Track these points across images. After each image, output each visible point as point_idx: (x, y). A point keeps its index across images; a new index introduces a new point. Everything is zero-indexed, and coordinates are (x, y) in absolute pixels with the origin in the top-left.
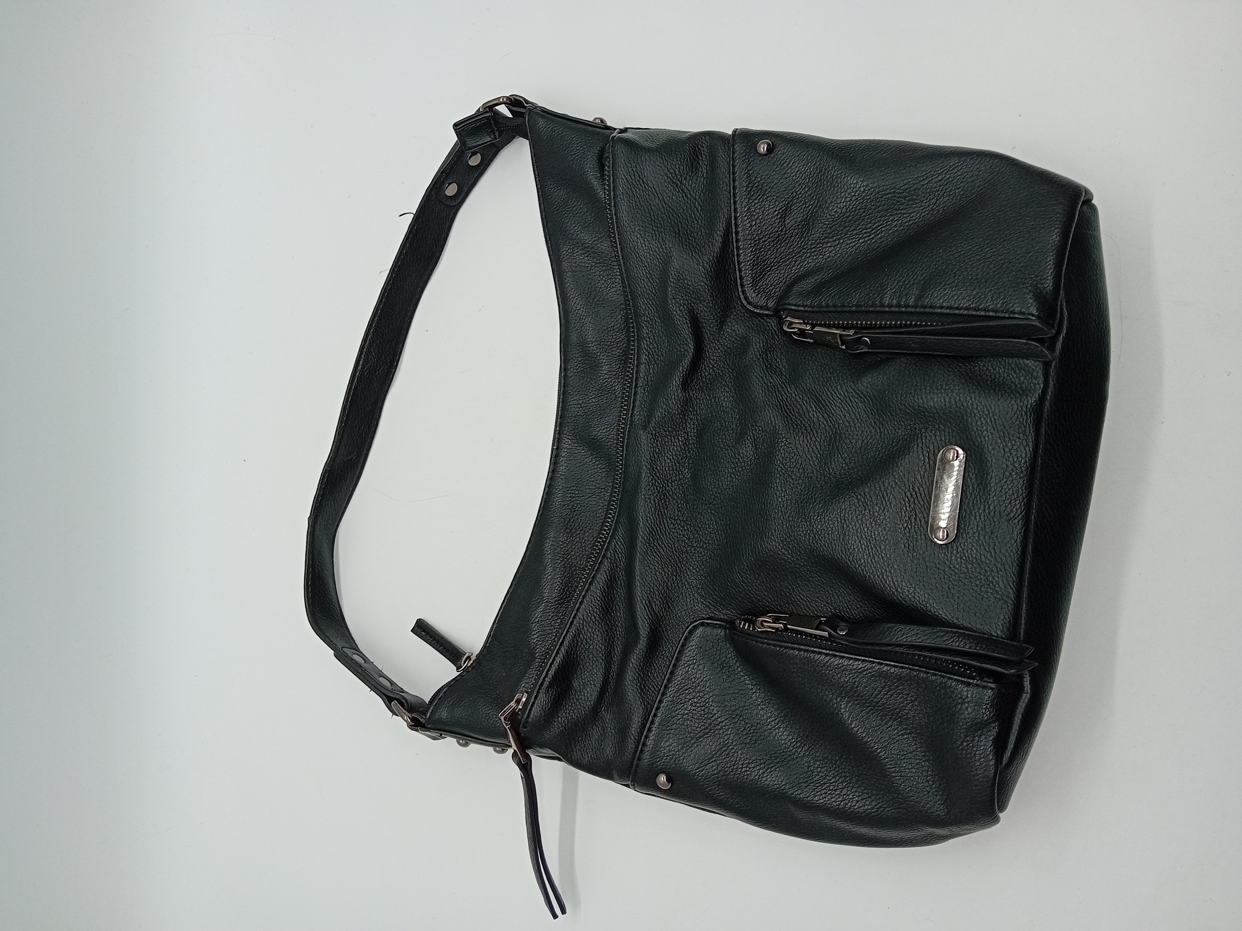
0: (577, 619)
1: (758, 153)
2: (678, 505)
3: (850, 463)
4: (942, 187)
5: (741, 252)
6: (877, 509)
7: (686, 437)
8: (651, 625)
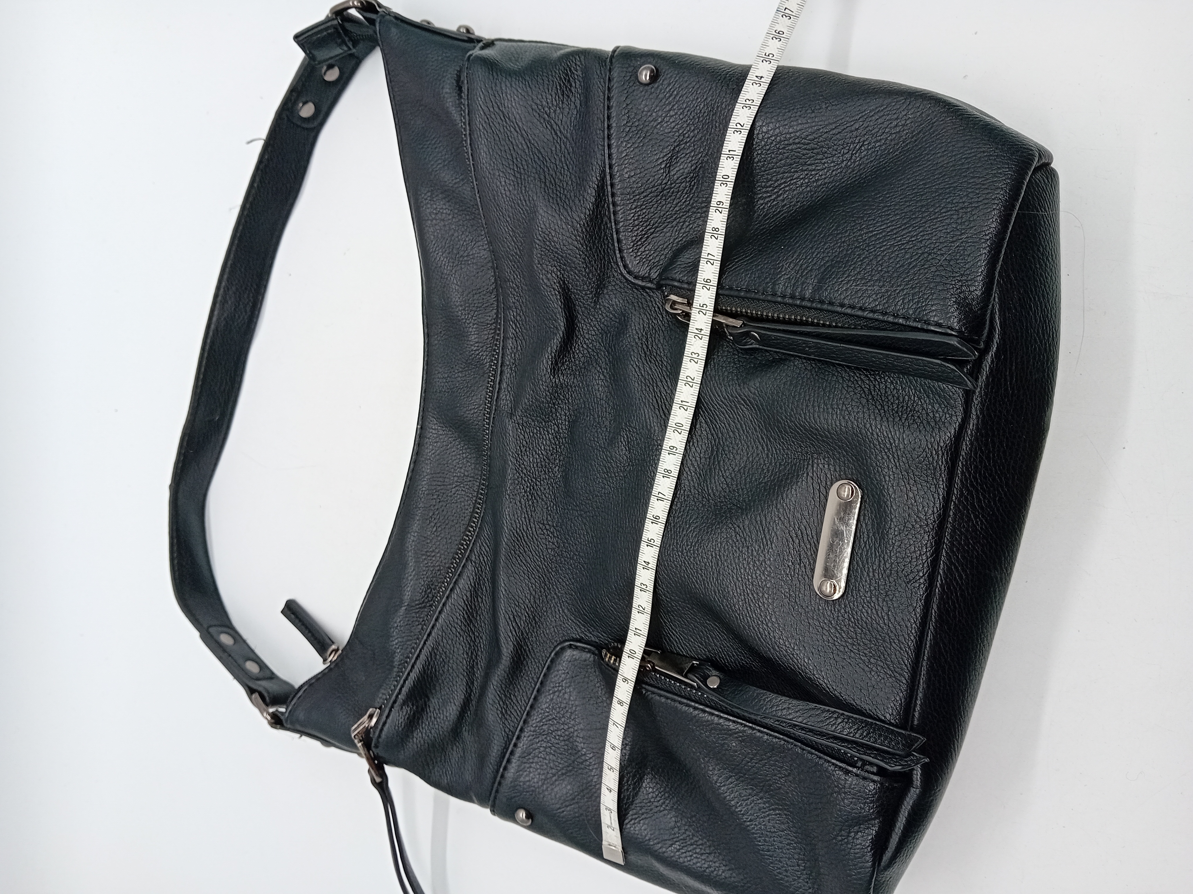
0: (436, 630)
1: (639, 82)
2: (547, 508)
3: (732, 485)
4: (858, 138)
5: (619, 208)
6: (757, 548)
7: (556, 429)
8: (515, 643)
